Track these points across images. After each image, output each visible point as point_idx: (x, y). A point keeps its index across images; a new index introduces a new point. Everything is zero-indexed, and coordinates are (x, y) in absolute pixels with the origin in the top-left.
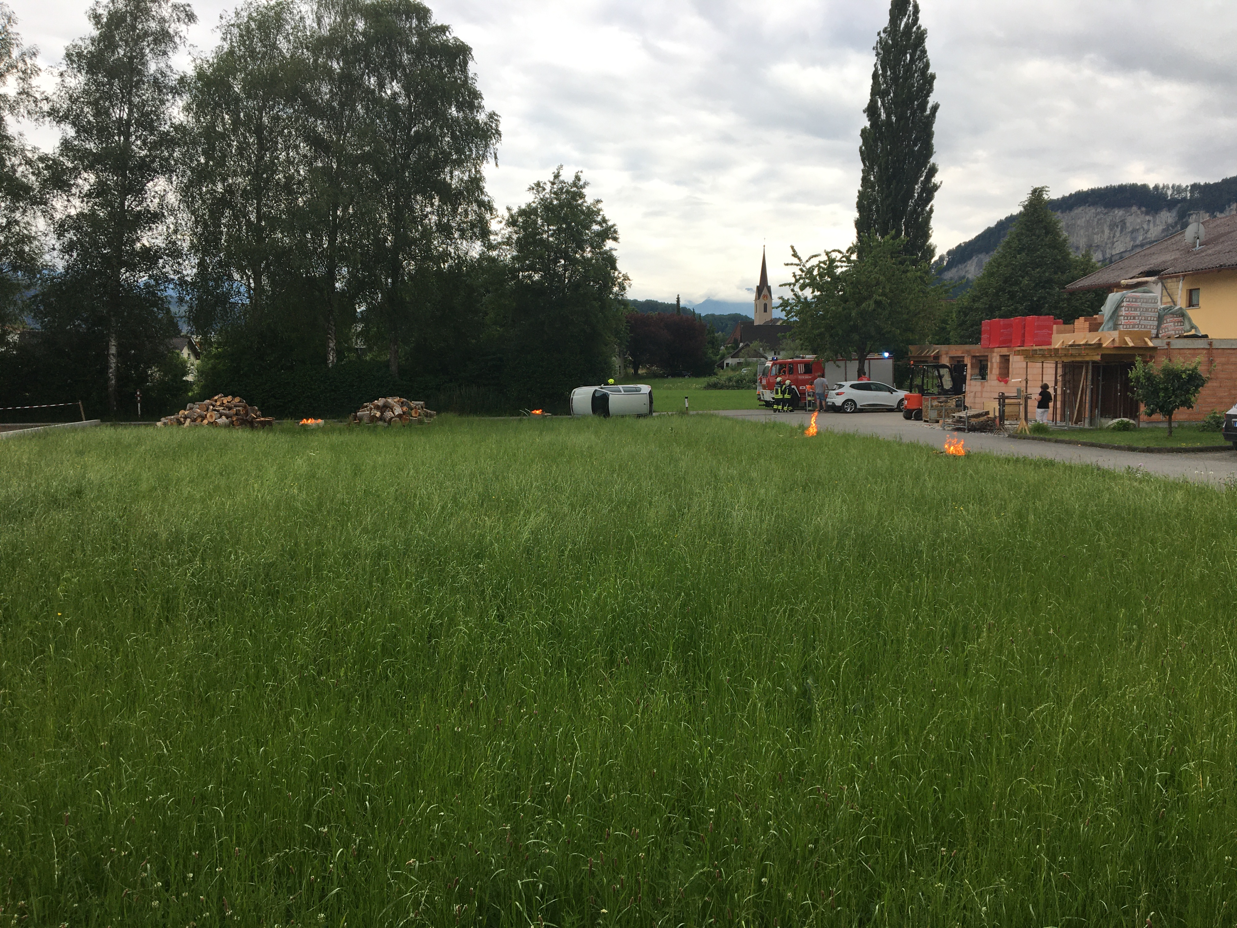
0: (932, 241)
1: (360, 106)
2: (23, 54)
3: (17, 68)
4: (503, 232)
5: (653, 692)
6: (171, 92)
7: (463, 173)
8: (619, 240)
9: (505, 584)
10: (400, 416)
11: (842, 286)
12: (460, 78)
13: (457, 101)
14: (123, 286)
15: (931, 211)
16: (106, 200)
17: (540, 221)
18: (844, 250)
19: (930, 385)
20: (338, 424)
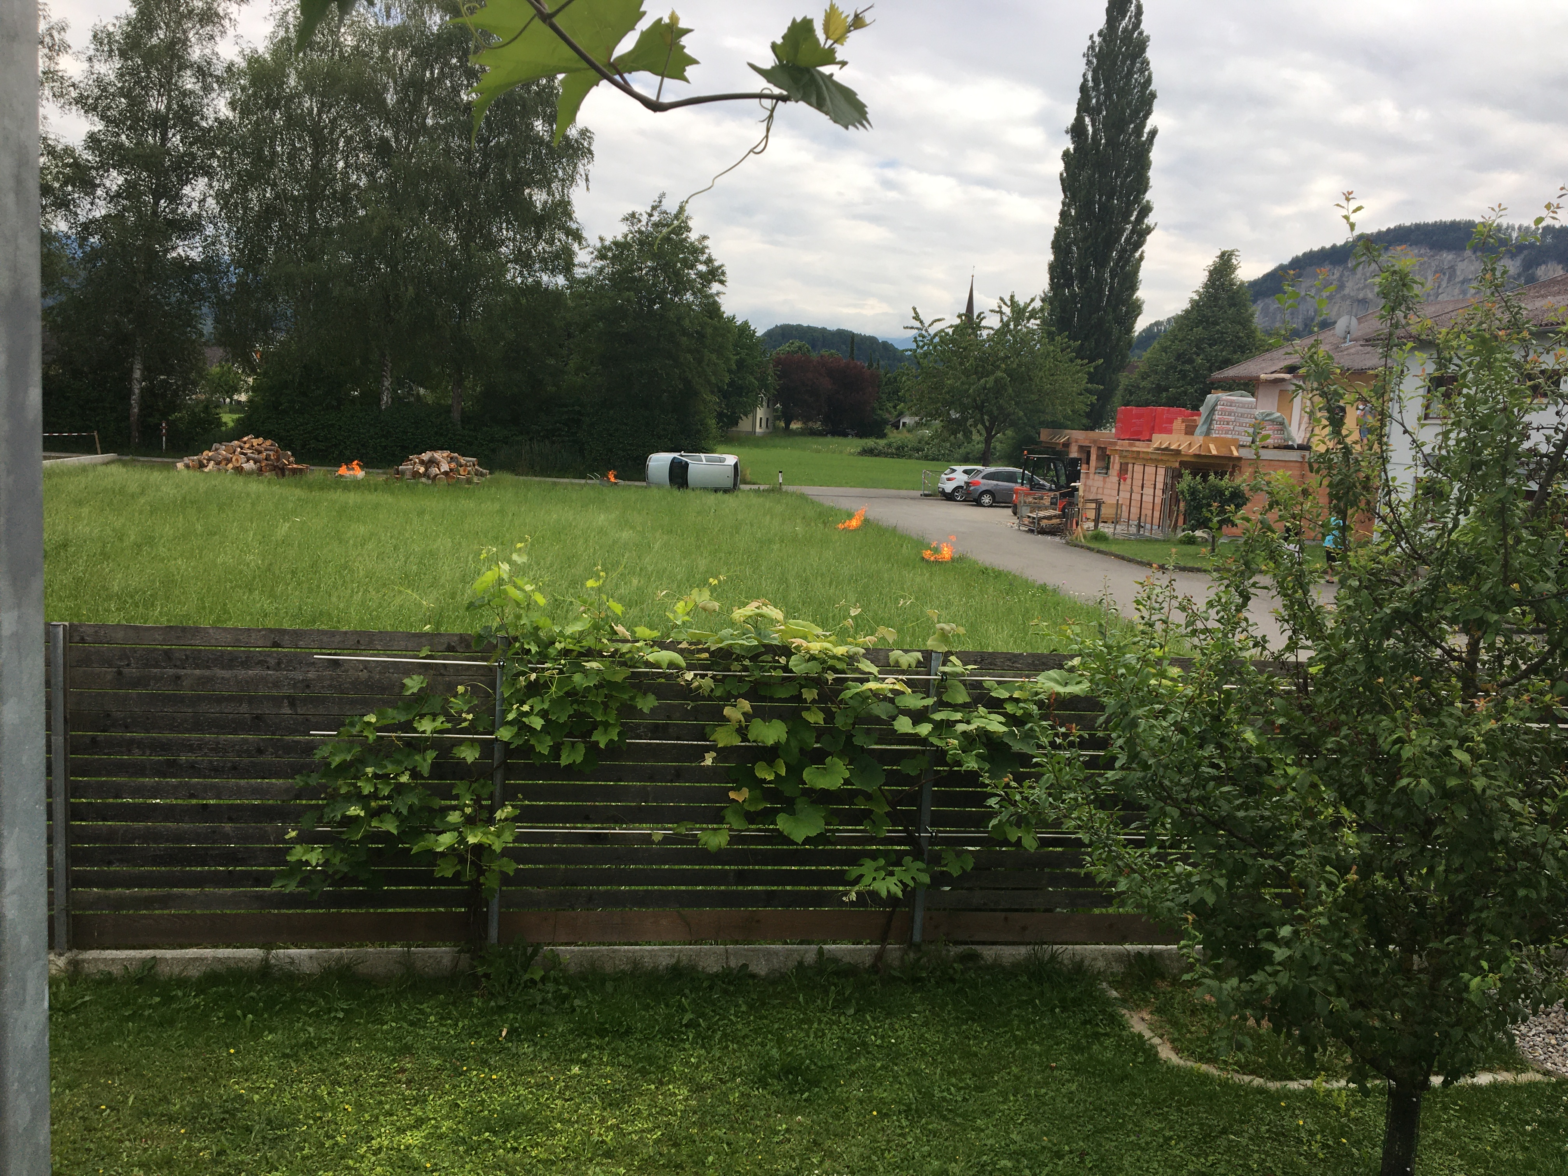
2: (51, 28)
3: (42, 43)
6: (217, 82)
7: (547, 195)
8: (727, 284)
10: (446, 473)
13: (543, 114)
15: (1141, 258)
20: (380, 477)
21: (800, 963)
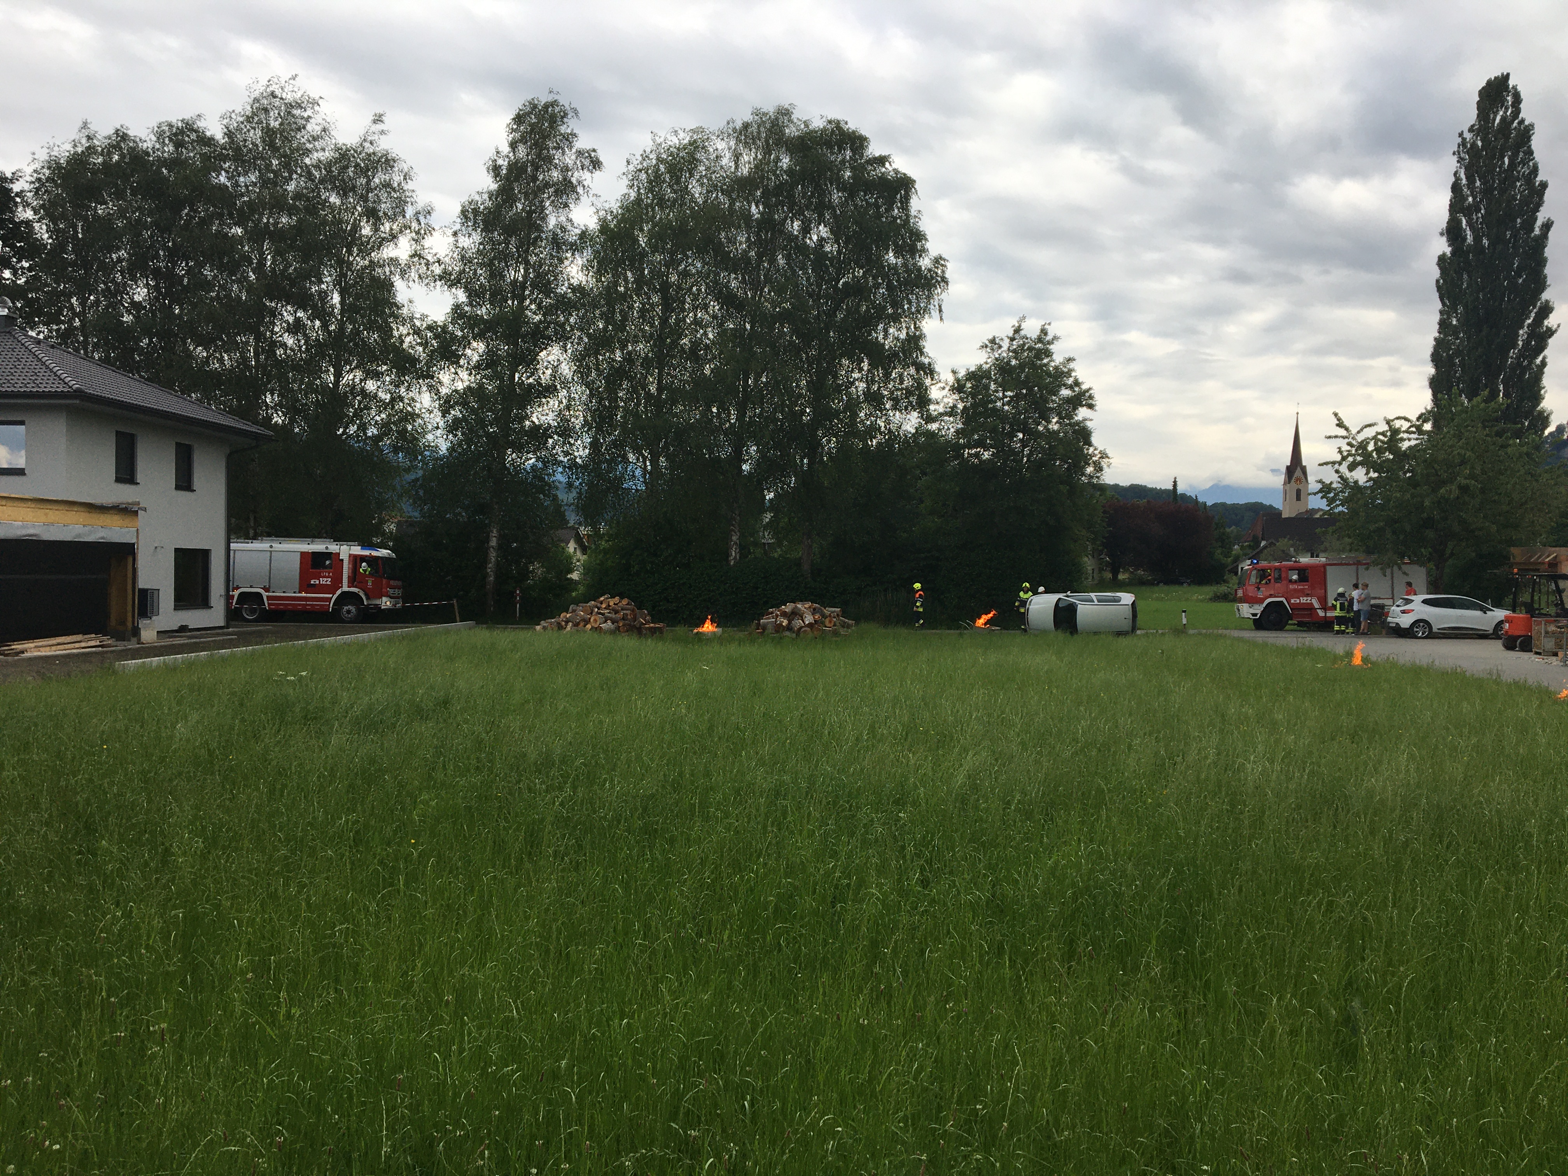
0: (1547, 404)
1: (780, 256)
2: (418, 213)
3: (410, 228)
4: (946, 400)
5: (1124, 998)
6: (570, 249)
7: (899, 330)
8: (1096, 408)
9: (932, 840)
10: (810, 625)
11: (1411, 465)
12: (900, 217)
13: (896, 245)
14: (508, 469)
15: (1544, 364)
16: (495, 372)
17: (993, 386)
18: (1413, 418)
19: (1543, 605)
20: (739, 633)
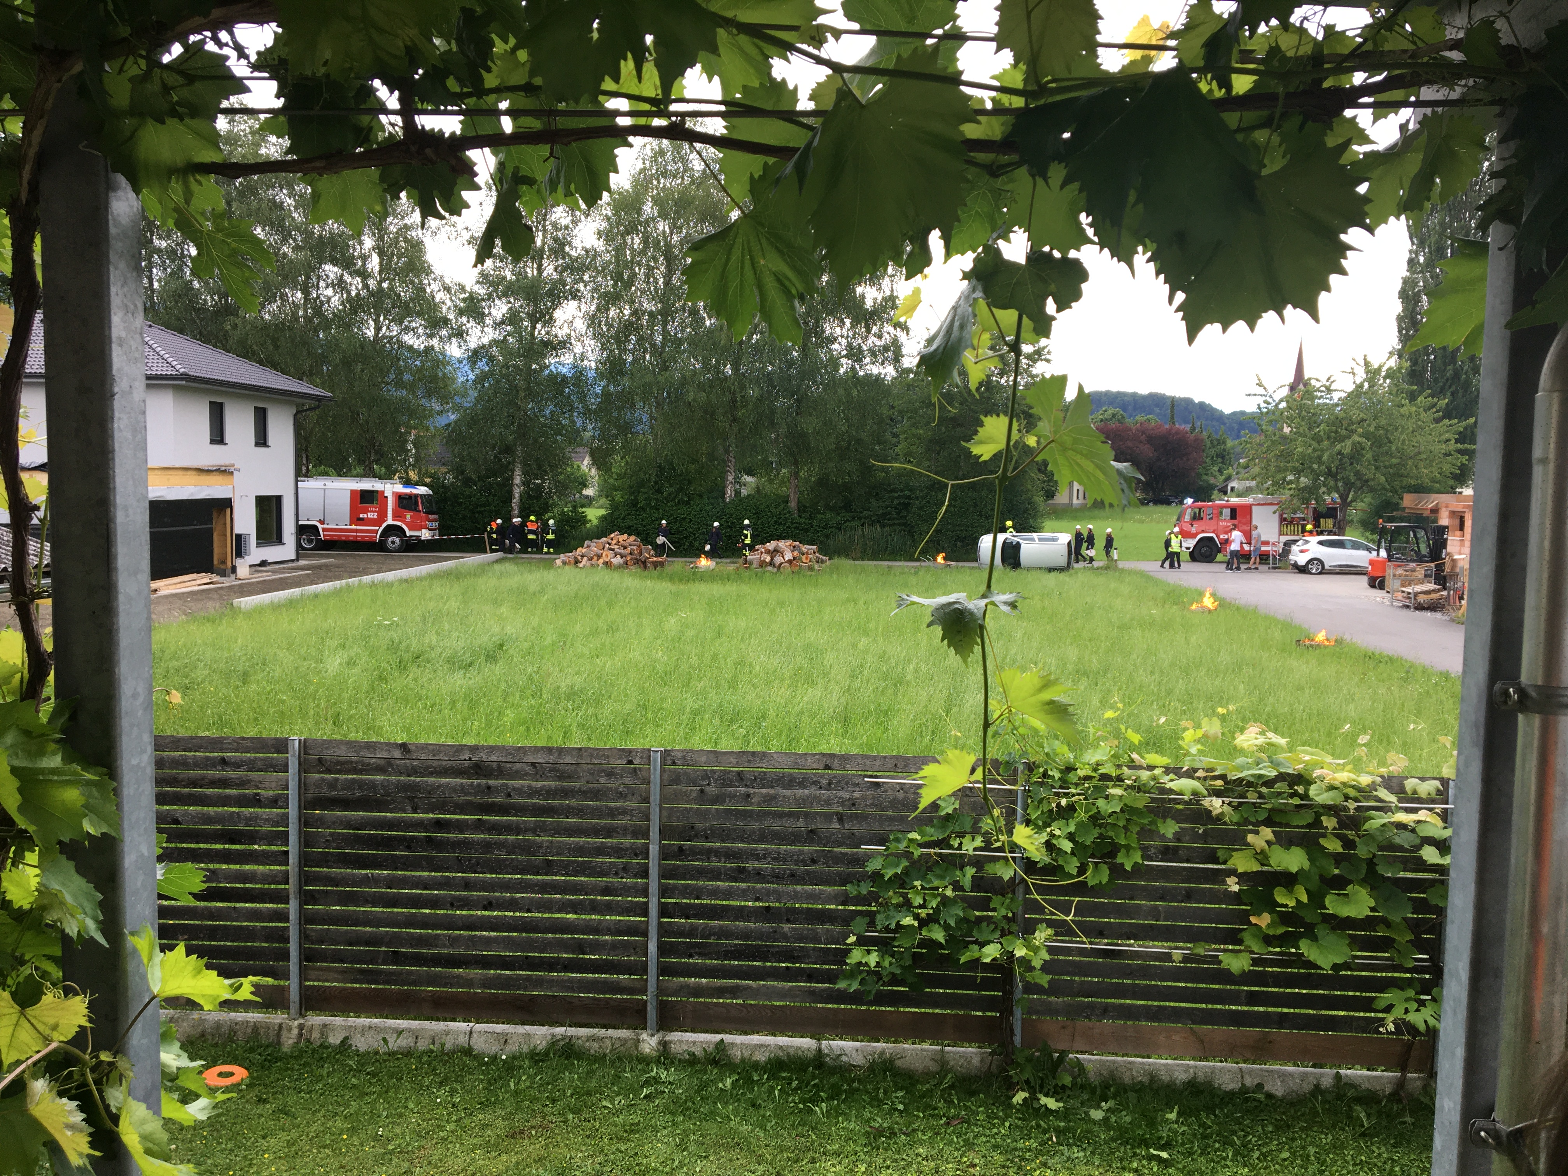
10: (790, 562)
20: (729, 566)
21: (1317, 1087)
